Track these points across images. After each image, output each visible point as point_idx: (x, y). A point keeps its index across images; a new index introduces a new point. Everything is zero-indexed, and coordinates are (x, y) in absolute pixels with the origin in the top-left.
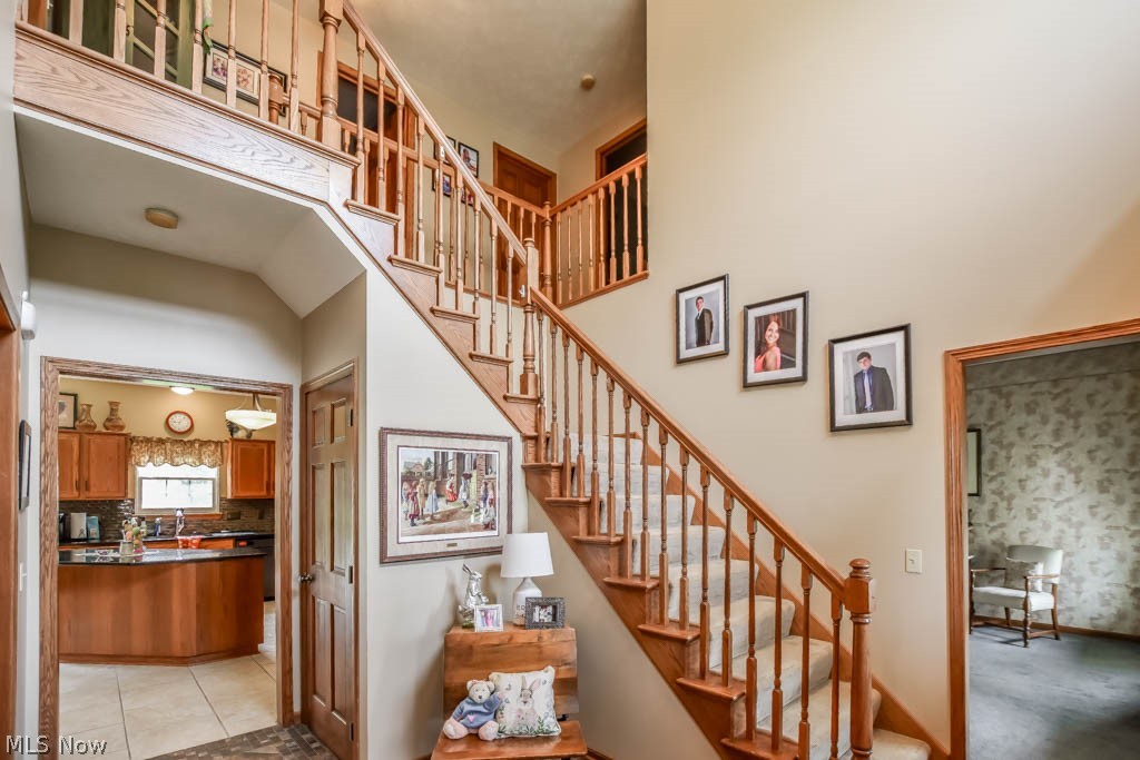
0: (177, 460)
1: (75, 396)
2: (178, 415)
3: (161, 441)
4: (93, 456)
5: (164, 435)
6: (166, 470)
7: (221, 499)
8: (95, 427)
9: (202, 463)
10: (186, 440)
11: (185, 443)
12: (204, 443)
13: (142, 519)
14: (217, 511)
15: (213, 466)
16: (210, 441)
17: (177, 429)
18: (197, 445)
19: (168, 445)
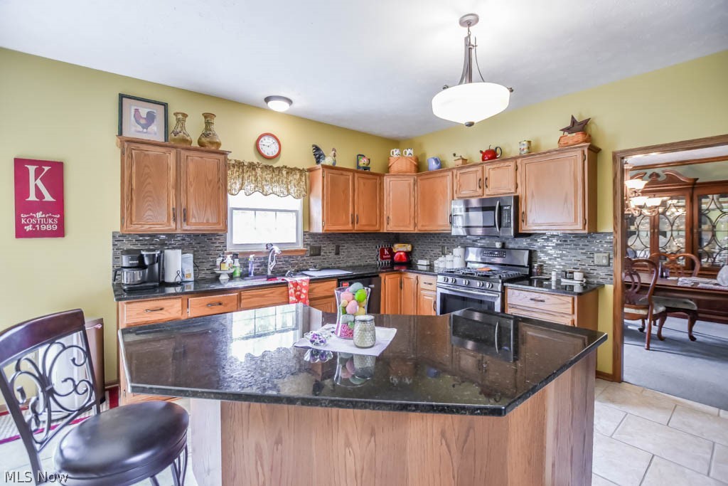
0: (266, 188)
1: (165, 105)
2: (266, 138)
3: (252, 166)
4: (191, 178)
5: (255, 160)
6: (257, 200)
7: (305, 234)
8: (191, 142)
9: (289, 194)
10: (275, 166)
11: (273, 169)
12: (291, 171)
13: (235, 256)
14: (301, 246)
15: (298, 198)
16: (295, 169)
17: (266, 154)
18: (284, 173)
19: (259, 171)
